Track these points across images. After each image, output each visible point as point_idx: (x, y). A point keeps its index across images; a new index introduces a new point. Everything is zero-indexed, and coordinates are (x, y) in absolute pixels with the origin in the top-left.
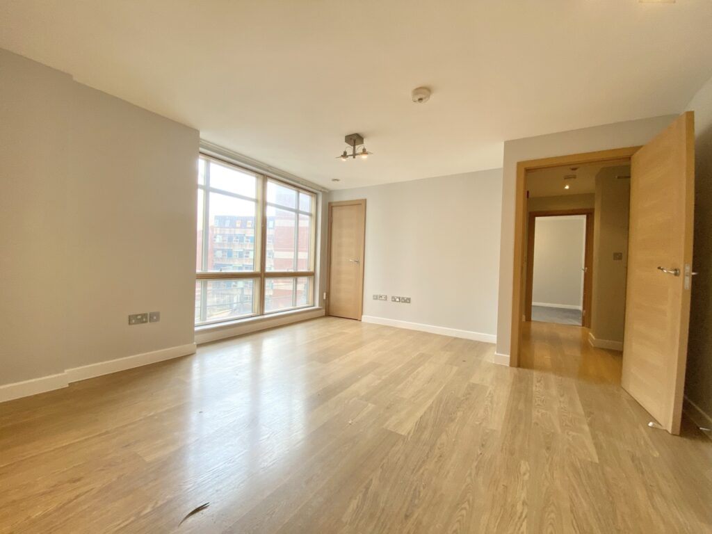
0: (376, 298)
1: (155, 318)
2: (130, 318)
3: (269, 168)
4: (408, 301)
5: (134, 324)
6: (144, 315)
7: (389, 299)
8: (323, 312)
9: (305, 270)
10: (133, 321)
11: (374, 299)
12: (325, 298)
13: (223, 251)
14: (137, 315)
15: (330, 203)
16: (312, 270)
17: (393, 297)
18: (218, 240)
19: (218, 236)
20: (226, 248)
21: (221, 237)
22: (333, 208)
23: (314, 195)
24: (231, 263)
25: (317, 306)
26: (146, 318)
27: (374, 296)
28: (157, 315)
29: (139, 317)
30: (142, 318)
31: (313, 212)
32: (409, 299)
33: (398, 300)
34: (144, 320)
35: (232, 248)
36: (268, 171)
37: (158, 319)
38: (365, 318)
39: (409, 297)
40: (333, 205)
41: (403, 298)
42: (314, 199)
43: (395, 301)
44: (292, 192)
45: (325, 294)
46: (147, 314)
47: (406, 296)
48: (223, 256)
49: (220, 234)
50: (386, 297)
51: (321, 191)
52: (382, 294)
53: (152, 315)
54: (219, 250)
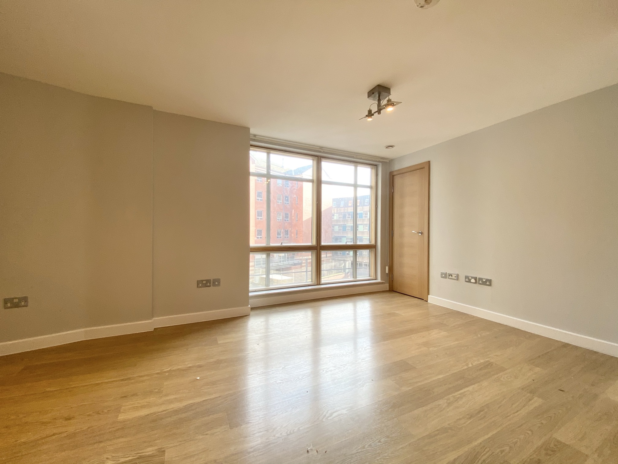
0: (445, 276)
1: (217, 283)
2: (199, 282)
3: (321, 149)
4: (488, 283)
5: (200, 287)
6: (208, 281)
7: (462, 278)
8: (386, 287)
9: (366, 242)
10: (200, 285)
11: (442, 277)
12: (387, 271)
13: (339, 226)
14: (203, 281)
15: (391, 173)
16: (373, 243)
17: (466, 277)
18: (335, 218)
19: (335, 215)
20: (341, 223)
21: (338, 215)
22: (395, 177)
23: (373, 167)
24: (345, 235)
25: (379, 280)
26: (210, 283)
27: (442, 274)
28: (218, 281)
29: (204, 282)
30: (207, 283)
31: (374, 184)
32: (490, 281)
33: (473, 281)
34: (208, 284)
35: (345, 223)
36: (320, 152)
37: (219, 285)
38: (432, 299)
39: (489, 278)
40: (395, 173)
41: (480, 279)
42: (374, 171)
43: (469, 281)
44: (349, 168)
45: (387, 268)
46: (210, 280)
47: (485, 277)
48: (339, 230)
49: (337, 213)
50: (458, 276)
51: (380, 162)
52: (451, 272)
53: (215, 281)
54: (336, 225)
